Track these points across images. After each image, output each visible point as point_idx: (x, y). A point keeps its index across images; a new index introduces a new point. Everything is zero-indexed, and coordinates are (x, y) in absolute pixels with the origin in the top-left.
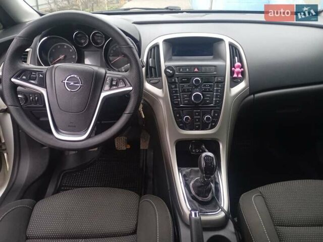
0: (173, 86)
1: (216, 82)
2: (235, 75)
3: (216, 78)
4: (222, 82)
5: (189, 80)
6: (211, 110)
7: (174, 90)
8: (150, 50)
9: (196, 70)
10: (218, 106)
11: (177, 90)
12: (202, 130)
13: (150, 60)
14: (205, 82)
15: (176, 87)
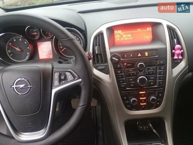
0: (119, 72)
1: (158, 65)
2: (176, 57)
3: (158, 61)
4: (164, 65)
5: (133, 65)
6: (155, 91)
7: (120, 75)
8: (96, 38)
9: (139, 55)
10: (162, 87)
11: (123, 75)
12: (147, 109)
13: (96, 48)
14: (148, 66)
15: (121, 72)
